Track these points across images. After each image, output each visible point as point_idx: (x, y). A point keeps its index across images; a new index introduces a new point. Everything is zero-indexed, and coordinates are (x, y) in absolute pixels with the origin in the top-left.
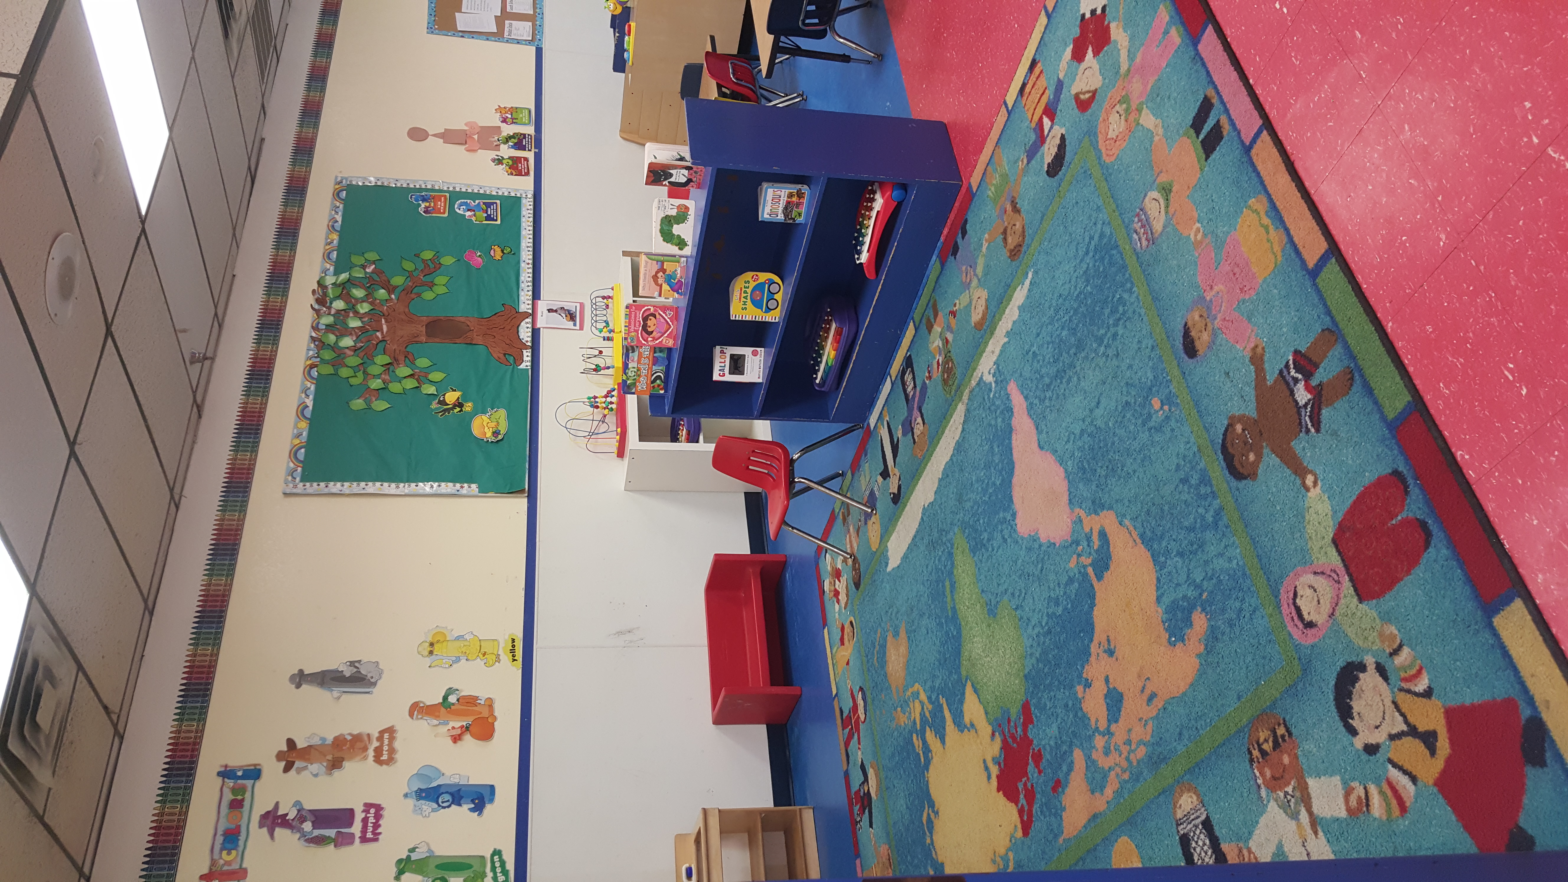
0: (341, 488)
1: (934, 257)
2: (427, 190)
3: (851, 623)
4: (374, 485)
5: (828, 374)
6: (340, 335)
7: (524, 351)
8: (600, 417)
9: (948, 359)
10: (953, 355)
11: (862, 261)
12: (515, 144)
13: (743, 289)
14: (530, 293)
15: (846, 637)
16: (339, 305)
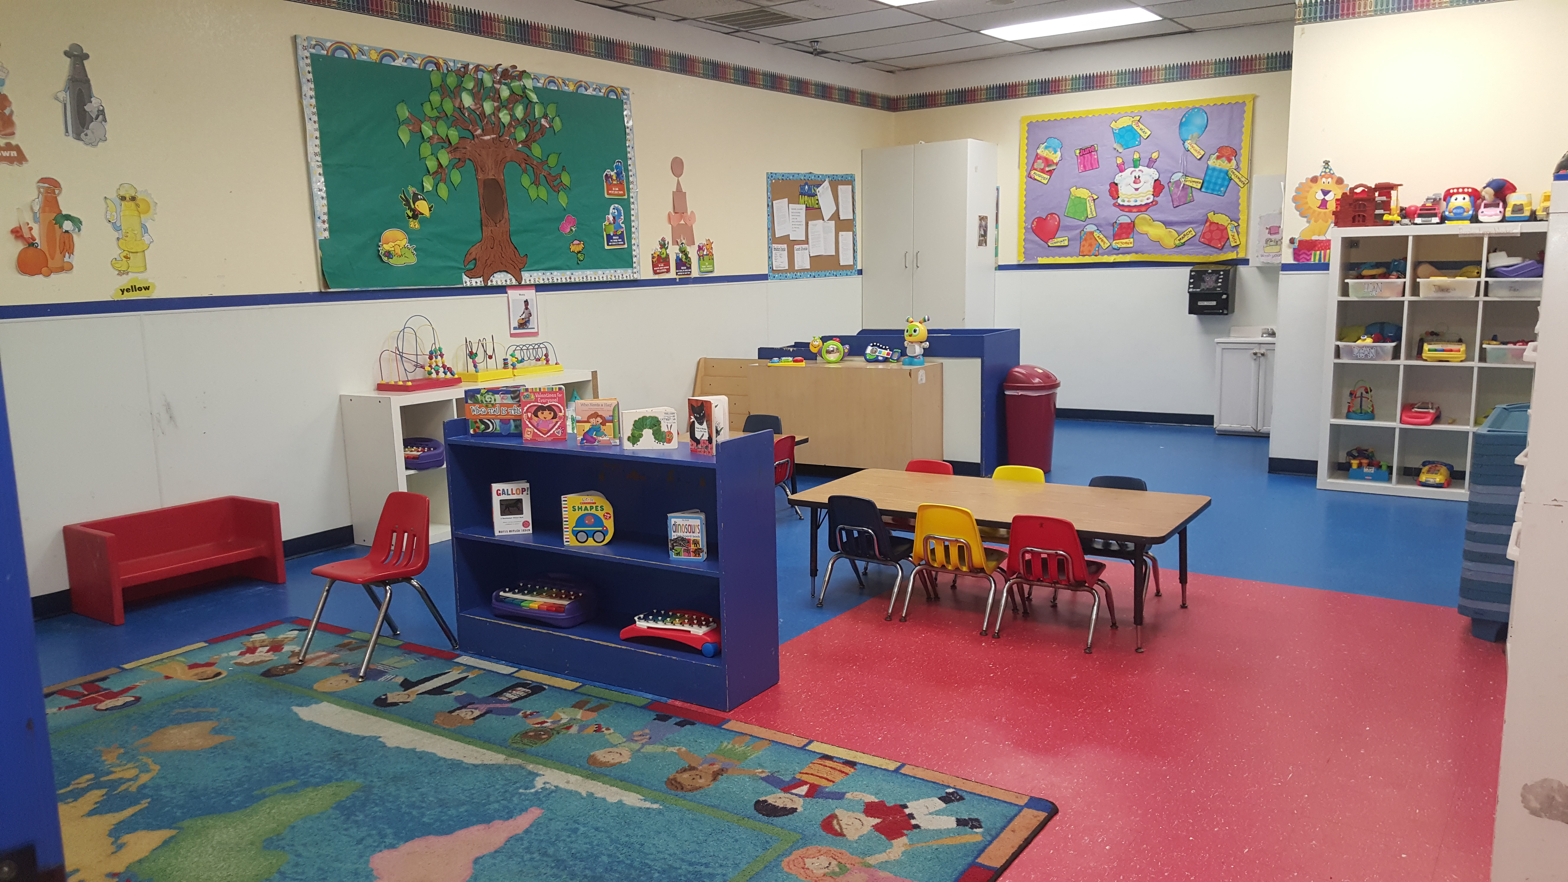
0: (308, 95)
1: (650, 696)
2: (628, 177)
3: (219, 674)
4: (316, 130)
5: (512, 603)
6: (475, 95)
7: (481, 279)
8: (420, 362)
9: (550, 733)
10: (556, 738)
11: (637, 623)
12: (681, 260)
13: (594, 506)
14: (542, 282)
15: (200, 670)
16: (505, 93)
